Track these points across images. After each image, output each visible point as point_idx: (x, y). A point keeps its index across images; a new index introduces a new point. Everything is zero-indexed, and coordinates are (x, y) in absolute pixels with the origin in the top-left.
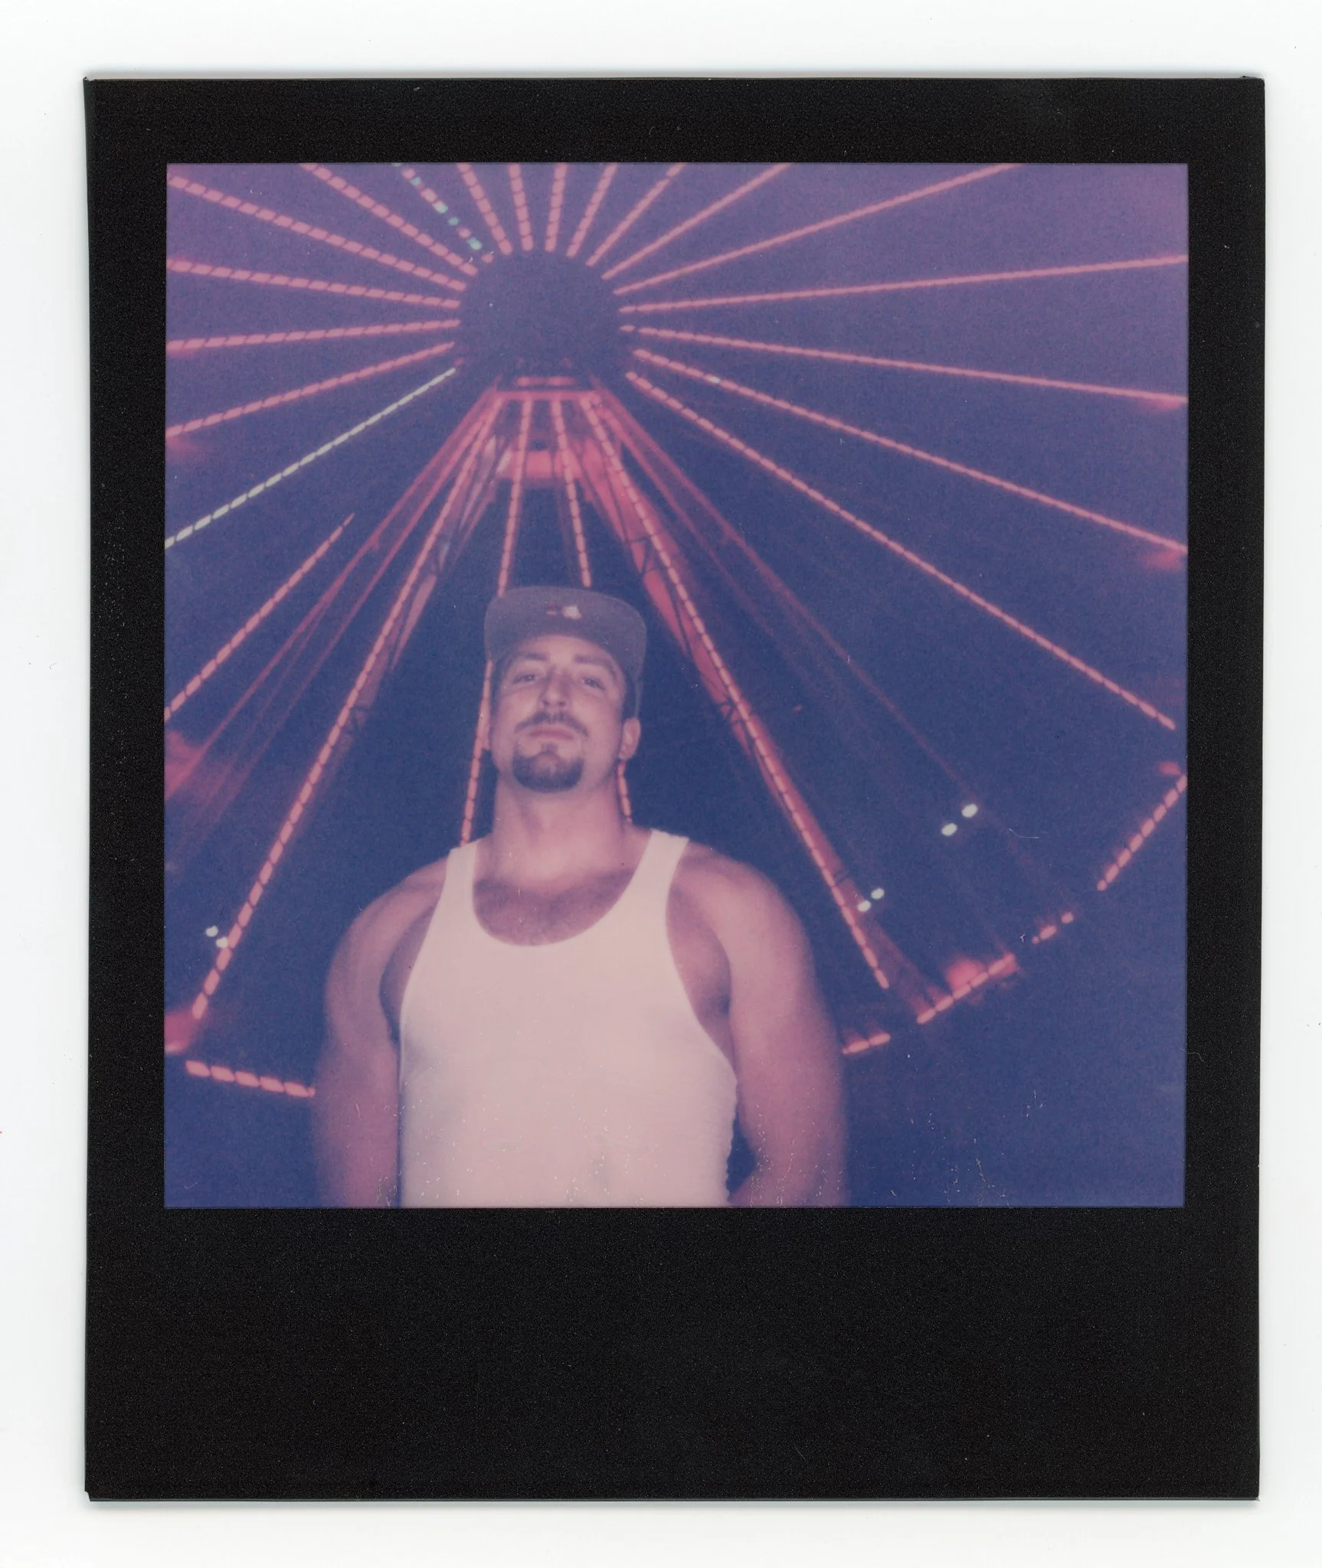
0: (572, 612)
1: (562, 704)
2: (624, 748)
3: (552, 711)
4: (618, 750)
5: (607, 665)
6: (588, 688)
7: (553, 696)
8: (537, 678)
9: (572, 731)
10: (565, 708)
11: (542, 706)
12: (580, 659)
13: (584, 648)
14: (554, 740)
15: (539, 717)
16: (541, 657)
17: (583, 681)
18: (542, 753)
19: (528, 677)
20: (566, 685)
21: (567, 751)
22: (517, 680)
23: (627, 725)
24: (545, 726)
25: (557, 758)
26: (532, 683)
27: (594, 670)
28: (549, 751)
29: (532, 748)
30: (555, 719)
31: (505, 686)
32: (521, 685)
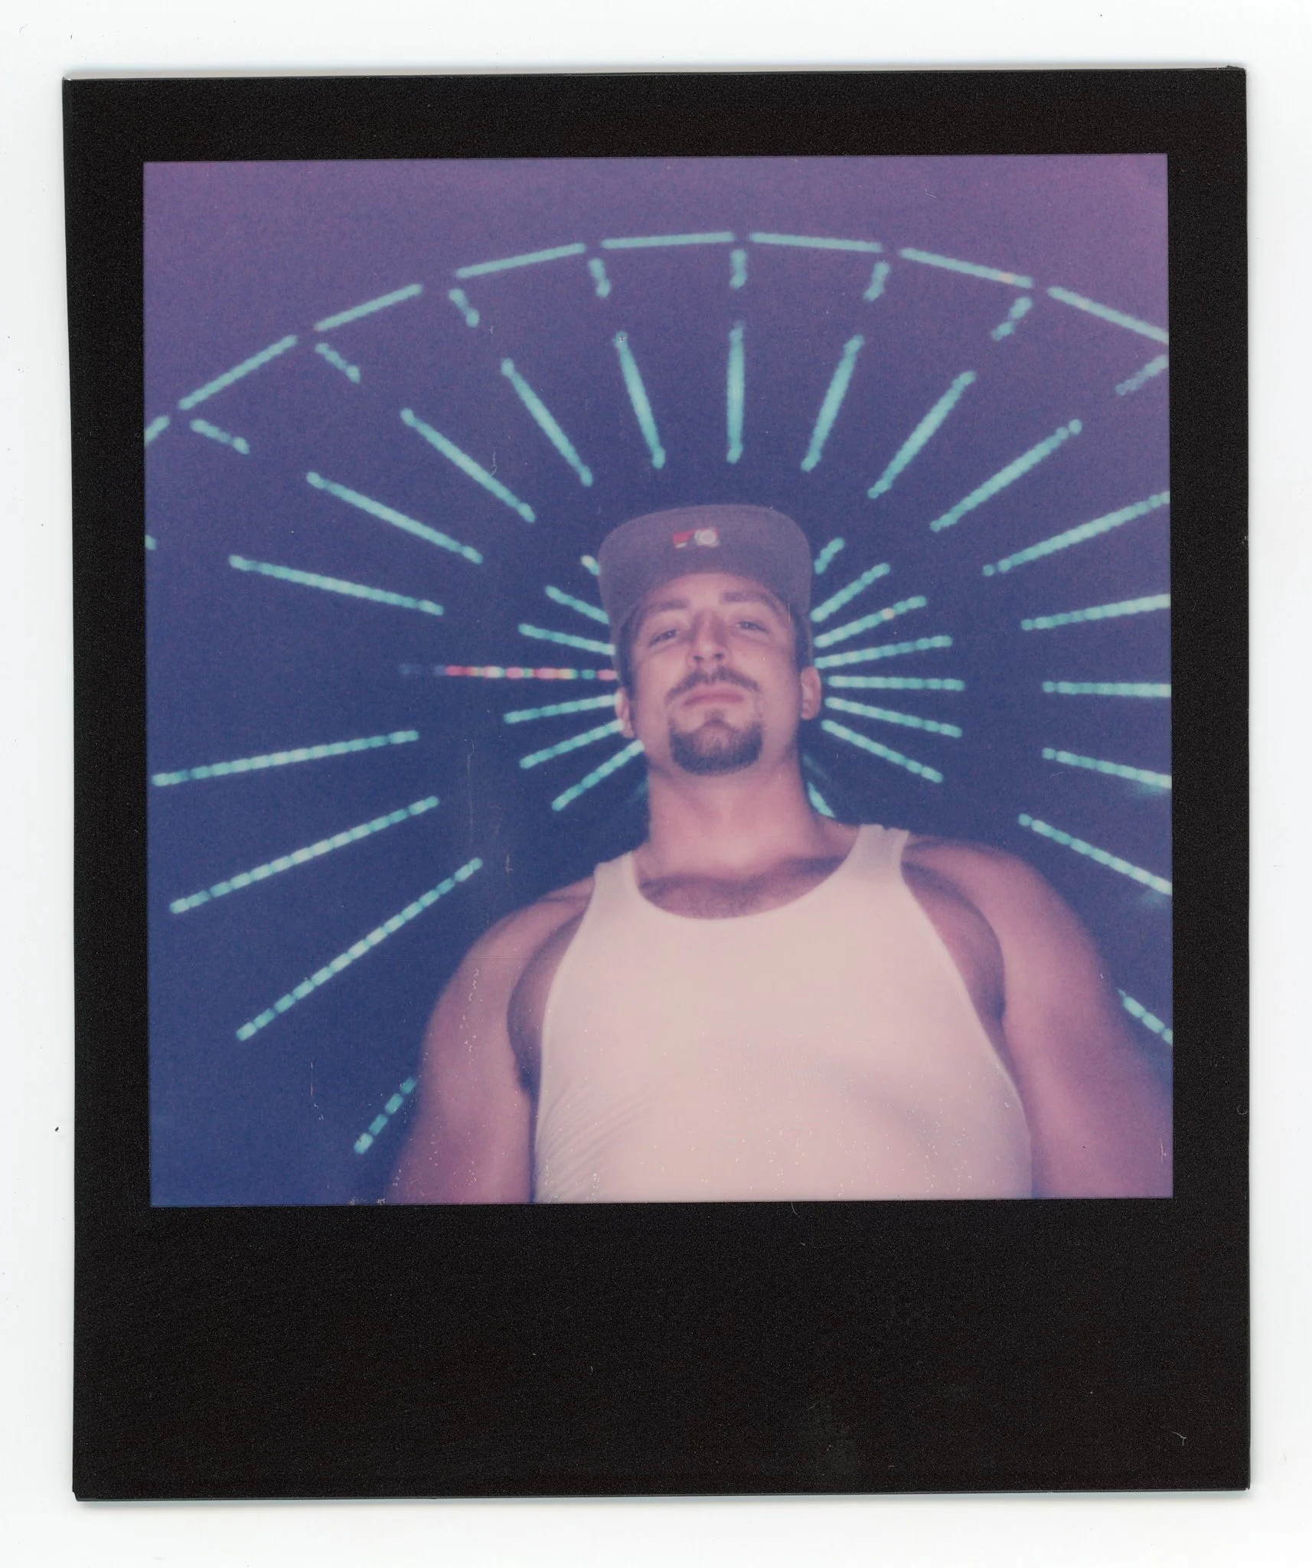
0: (706, 538)
1: (719, 656)
2: (806, 706)
3: (710, 668)
4: (800, 709)
5: (764, 598)
6: (747, 633)
7: (706, 648)
8: (678, 632)
9: (740, 689)
10: (724, 662)
11: (693, 664)
12: (730, 598)
13: (733, 584)
14: (719, 705)
15: (692, 679)
16: (679, 605)
17: (738, 626)
18: (707, 725)
19: (668, 635)
20: (720, 634)
21: (738, 717)
22: (656, 640)
23: (803, 675)
24: (701, 688)
25: (727, 727)
26: (672, 641)
27: (751, 609)
28: (715, 721)
29: (692, 721)
30: (714, 679)
31: (640, 650)
32: (659, 646)
